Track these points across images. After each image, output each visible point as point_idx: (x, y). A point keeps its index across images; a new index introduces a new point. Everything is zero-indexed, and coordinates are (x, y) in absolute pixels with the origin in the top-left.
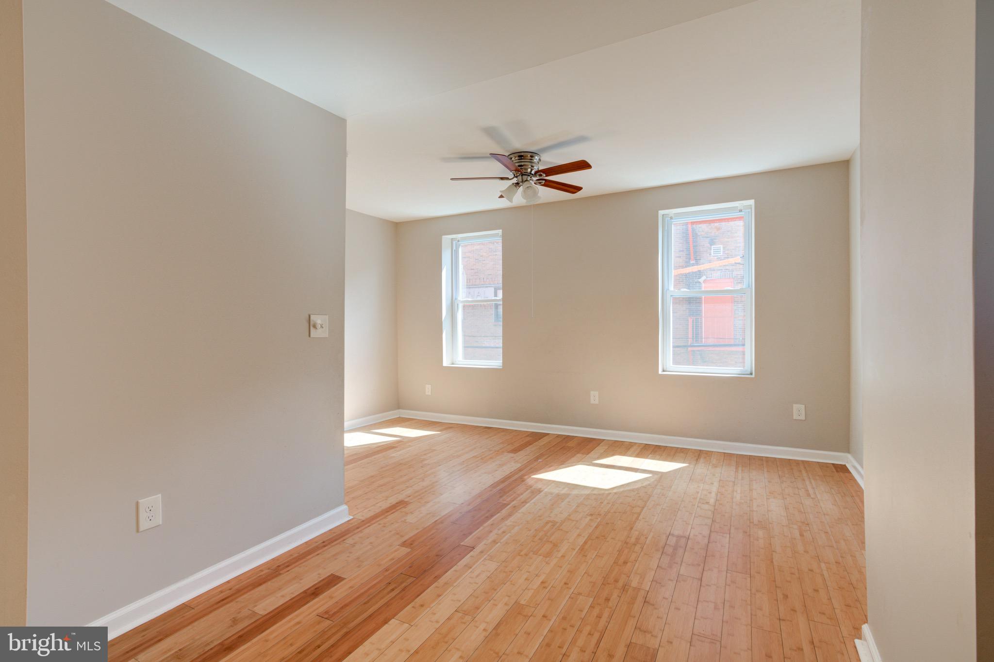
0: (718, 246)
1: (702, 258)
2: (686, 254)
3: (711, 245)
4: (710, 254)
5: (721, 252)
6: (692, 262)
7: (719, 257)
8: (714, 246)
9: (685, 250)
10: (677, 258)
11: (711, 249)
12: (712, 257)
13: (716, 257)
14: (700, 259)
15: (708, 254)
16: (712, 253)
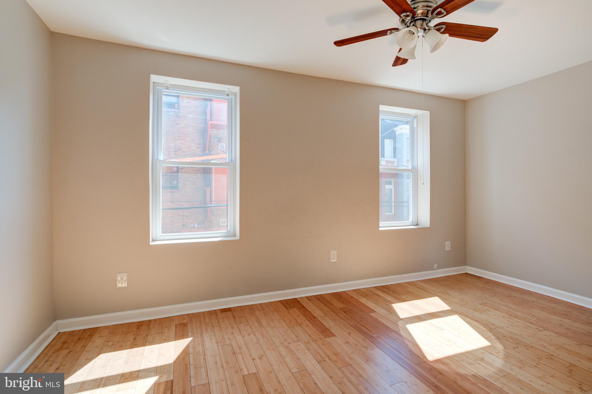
0: (223, 144)
1: (213, 150)
2: (203, 147)
3: (219, 143)
4: (218, 149)
5: (224, 148)
6: (206, 152)
7: (223, 151)
8: (220, 144)
9: (202, 144)
10: (197, 149)
11: (218, 145)
12: (219, 150)
13: (221, 151)
14: (212, 151)
15: (217, 148)
16: (219, 148)
